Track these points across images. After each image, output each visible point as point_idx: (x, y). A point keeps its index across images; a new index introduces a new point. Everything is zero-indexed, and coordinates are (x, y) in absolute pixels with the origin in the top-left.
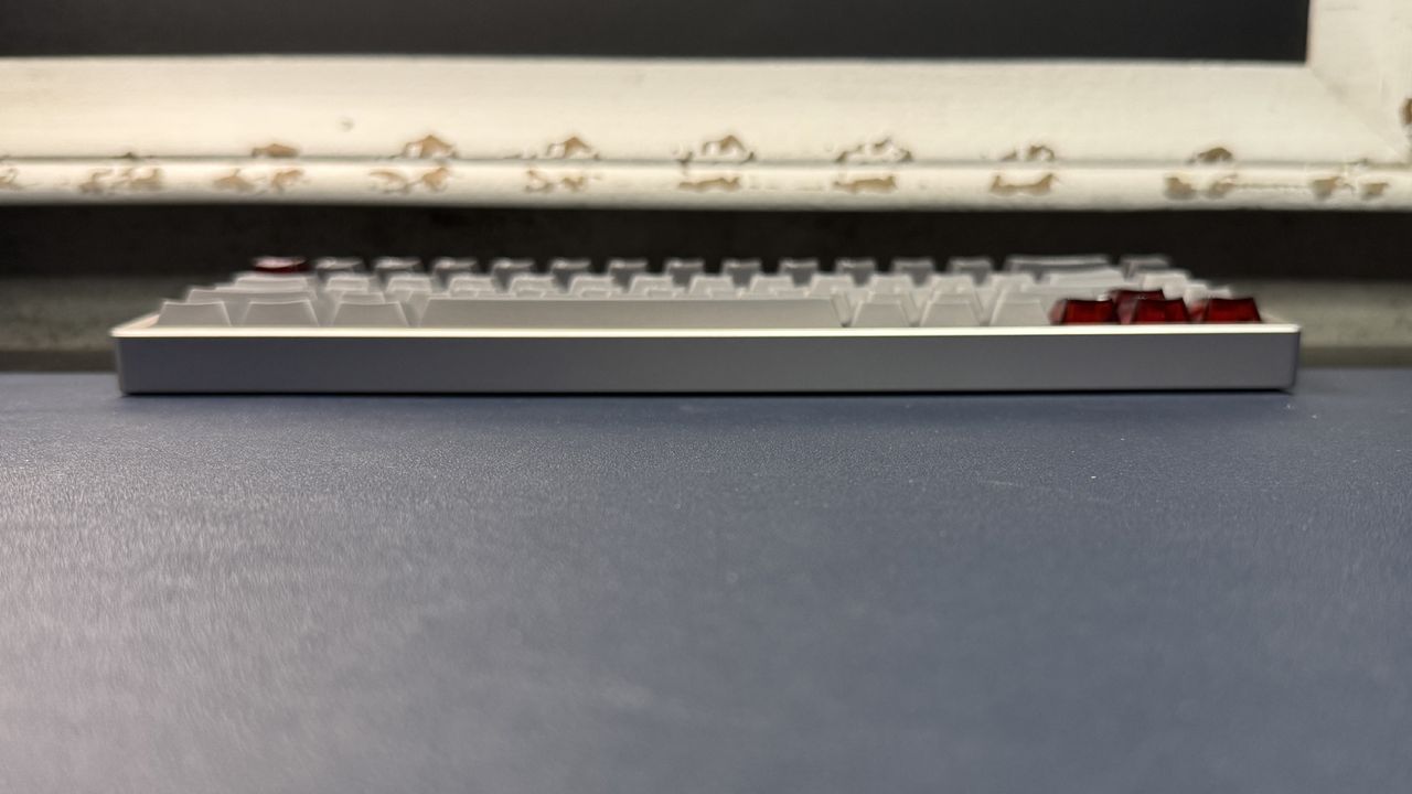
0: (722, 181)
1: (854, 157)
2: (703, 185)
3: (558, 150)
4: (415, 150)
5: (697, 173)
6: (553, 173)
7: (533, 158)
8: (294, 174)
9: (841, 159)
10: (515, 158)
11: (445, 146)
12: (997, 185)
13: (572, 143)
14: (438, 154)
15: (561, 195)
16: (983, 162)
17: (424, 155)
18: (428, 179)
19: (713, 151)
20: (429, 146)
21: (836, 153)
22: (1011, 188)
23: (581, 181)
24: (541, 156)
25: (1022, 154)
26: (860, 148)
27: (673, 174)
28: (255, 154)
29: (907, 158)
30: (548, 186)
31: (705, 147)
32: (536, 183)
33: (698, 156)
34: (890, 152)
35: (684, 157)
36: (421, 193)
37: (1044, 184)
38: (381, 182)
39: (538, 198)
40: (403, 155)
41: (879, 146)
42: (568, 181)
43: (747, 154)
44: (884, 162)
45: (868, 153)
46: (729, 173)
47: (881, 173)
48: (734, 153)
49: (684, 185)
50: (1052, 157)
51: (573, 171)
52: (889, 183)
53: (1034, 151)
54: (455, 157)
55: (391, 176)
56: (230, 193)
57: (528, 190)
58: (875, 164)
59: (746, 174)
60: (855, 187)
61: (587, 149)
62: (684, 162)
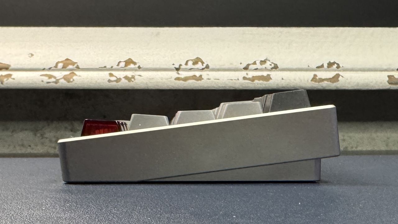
0: (194, 77)
1: (251, 67)
2: (186, 79)
3: (122, 64)
4: (60, 65)
5: (183, 74)
6: (120, 74)
7: (112, 69)
8: (10, 75)
9: (246, 68)
10: (104, 69)
11: (73, 64)
12: (314, 79)
13: (129, 62)
14: (70, 67)
15: (124, 84)
16: (308, 70)
17: (64, 68)
18: (65, 78)
19: (190, 63)
20: (67, 63)
21: (244, 65)
22: (322, 80)
23: (133, 77)
24: (115, 67)
25: (326, 66)
26: (255, 63)
27: (174, 74)
29: (276, 67)
30: (118, 80)
31: (186, 64)
32: (113, 79)
33: (183, 66)
34: (268, 65)
35: (177, 67)
36: (63, 84)
37: (336, 78)
38: (46, 79)
39: (114, 85)
40: (56, 68)
41: (263, 62)
42: (126, 78)
43: (205, 65)
44: (266, 69)
45: (258, 66)
46: (198, 74)
47: (265, 74)
48: (199, 65)
49: (178, 79)
50: (338, 67)
51: (129, 74)
52: (268, 78)
53: (330, 65)
54: (78, 67)
55: (50, 77)
57: (109, 81)
58: (261, 70)
59: (204, 74)
60: (253, 79)
61: (135, 63)
62: (177, 69)
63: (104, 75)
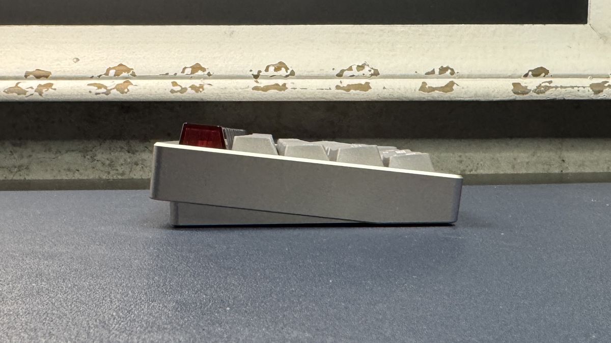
0: (276, 86)
1: (346, 73)
2: (266, 89)
3: (188, 71)
4: (112, 73)
5: (263, 83)
6: (185, 83)
7: (175, 76)
8: (51, 85)
9: (340, 75)
10: (166, 76)
11: (128, 70)
12: (423, 88)
13: (196, 68)
14: (125, 74)
15: (190, 95)
16: (416, 76)
17: (117, 75)
18: (117, 88)
19: (272, 69)
20: (120, 70)
21: (337, 71)
23: (202, 86)
24: (179, 74)
25: (437, 71)
26: (350, 69)
27: (252, 83)
28: (26, 76)
29: (376, 74)
30: (183, 90)
31: (267, 70)
32: (177, 88)
33: (263, 73)
34: (366, 71)
35: (256, 73)
36: (115, 95)
37: (449, 87)
38: (94, 89)
39: (178, 97)
40: (106, 75)
41: (360, 68)
42: (193, 87)
43: (289, 72)
44: (364, 76)
45: (355, 72)
46: (281, 82)
47: (363, 81)
48: (283, 72)
49: (256, 88)
50: (453, 73)
51: (197, 83)
52: (367, 87)
53: (443, 70)
54: (134, 75)
55: (100, 86)
56: (14, 97)
57: (172, 91)
58: (358, 77)
59: (289, 82)
60: (348, 88)
61: (204, 70)
62: (256, 77)
63: (166, 85)
